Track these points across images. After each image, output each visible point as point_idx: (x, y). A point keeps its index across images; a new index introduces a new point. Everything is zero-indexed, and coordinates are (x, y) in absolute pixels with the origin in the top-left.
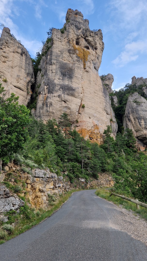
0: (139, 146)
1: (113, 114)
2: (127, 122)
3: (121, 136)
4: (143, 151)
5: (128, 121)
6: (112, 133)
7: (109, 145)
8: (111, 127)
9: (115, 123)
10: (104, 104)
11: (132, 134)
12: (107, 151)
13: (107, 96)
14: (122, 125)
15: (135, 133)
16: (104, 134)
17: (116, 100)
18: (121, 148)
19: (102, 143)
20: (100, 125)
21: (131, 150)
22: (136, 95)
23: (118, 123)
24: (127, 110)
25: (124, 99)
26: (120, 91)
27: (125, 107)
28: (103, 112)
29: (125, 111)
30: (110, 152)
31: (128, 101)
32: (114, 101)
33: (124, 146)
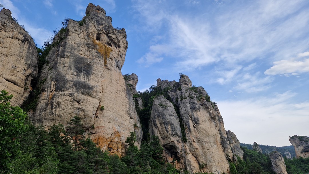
0: (166, 157)
1: (137, 118)
2: (152, 127)
3: (147, 144)
4: (171, 162)
5: (154, 127)
6: (136, 141)
7: (133, 157)
8: (136, 134)
9: (139, 129)
10: (128, 106)
11: (159, 142)
12: (130, 164)
13: (131, 97)
14: (148, 131)
15: (161, 140)
16: (126, 142)
17: (140, 102)
18: (146, 160)
19: (124, 155)
20: (122, 131)
21: (157, 162)
22: (161, 99)
23: (143, 129)
24: (153, 113)
25: (150, 102)
26: (145, 93)
27: (151, 111)
28: (126, 116)
29: (150, 115)
30: (133, 166)
31: (154, 104)
32: (138, 104)
33: (149, 158)
